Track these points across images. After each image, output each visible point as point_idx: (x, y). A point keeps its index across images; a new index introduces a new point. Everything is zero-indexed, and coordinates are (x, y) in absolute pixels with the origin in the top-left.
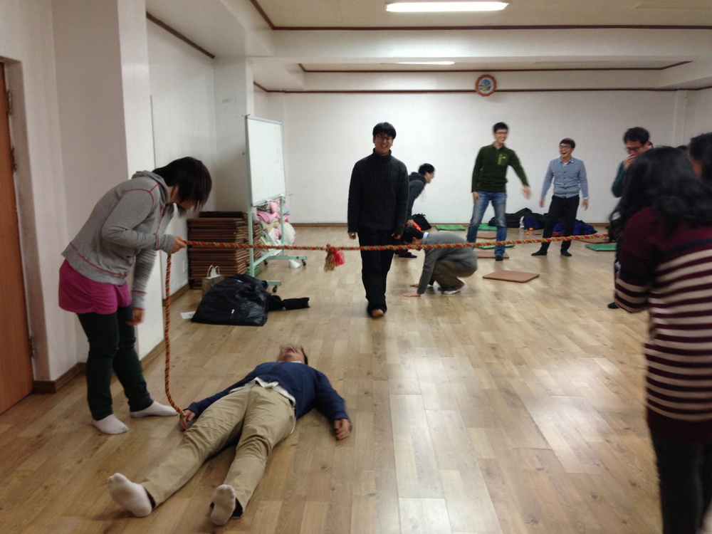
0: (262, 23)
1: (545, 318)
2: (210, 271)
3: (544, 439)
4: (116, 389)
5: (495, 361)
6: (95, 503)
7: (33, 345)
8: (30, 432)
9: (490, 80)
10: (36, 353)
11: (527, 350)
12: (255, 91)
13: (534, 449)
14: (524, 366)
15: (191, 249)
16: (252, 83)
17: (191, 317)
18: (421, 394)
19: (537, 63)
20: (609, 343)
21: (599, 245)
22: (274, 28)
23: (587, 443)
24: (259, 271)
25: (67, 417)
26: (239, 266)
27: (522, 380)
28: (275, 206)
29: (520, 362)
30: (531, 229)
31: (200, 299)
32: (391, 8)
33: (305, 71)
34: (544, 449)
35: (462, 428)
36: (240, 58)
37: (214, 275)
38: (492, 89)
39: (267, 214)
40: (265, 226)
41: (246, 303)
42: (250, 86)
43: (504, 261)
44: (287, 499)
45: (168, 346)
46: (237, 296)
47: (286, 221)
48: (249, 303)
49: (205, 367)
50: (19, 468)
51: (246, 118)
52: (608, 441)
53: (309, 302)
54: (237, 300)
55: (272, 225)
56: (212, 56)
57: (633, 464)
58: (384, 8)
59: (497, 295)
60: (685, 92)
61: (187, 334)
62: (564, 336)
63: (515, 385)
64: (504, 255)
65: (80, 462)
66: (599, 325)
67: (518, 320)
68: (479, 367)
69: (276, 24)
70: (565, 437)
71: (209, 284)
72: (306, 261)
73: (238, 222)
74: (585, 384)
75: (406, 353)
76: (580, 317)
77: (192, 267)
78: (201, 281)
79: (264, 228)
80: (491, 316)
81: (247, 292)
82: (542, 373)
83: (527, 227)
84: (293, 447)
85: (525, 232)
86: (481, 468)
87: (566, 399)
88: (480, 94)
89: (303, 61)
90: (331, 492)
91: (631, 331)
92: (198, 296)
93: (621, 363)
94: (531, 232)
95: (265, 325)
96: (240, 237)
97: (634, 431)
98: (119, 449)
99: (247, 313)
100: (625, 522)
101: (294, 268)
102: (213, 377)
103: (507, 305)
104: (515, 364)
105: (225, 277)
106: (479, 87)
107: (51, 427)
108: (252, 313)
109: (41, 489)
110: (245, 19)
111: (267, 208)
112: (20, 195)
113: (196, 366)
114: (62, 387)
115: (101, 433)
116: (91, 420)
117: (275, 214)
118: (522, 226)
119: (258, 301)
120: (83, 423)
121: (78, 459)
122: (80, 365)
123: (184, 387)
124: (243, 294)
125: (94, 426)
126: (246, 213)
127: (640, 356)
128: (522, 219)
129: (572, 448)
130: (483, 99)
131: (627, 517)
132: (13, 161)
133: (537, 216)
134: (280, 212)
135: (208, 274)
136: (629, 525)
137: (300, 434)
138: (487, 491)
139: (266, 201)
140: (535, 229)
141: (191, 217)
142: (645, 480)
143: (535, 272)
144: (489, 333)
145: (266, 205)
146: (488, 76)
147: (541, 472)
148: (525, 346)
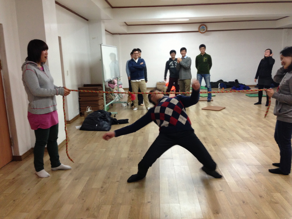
0: (109, 6)
1: (227, 126)
2: (88, 109)
4: (47, 158)
5: (205, 144)
6: (34, 206)
7: (12, 141)
8: (10, 177)
9: (205, 27)
10: (13, 144)
11: (218, 139)
12: (106, 34)
14: (217, 146)
15: (80, 100)
16: (105, 30)
17: (80, 128)
18: (173, 159)
19: (224, 19)
20: (253, 136)
21: (251, 94)
23: (242, 179)
24: (109, 108)
25: (26, 171)
26: (100, 106)
27: (216, 152)
28: (116, 81)
29: (215, 144)
30: (223, 88)
31: (83, 120)
33: (127, 25)
34: (223, 182)
36: (99, 20)
37: (89, 110)
38: (205, 30)
39: (113, 85)
41: (102, 122)
42: (103, 32)
43: (211, 102)
44: (113, 205)
46: (98, 119)
47: (121, 87)
48: (103, 122)
49: (84, 149)
50: (4, 192)
51: (101, 45)
52: (251, 178)
53: (129, 121)
54: (98, 120)
55: (115, 89)
56: (87, 20)
57: (261, 188)
59: (207, 116)
60: (287, 29)
61: (78, 135)
62: (234, 133)
64: (211, 100)
65: (29, 189)
66: (250, 128)
67: (216, 127)
69: (113, 6)
70: (232, 176)
71: (87, 114)
73: (100, 88)
74: (242, 153)
76: (242, 125)
77: (81, 107)
78: (84, 113)
79: (111, 90)
80: (204, 125)
81: (102, 117)
82: (224, 149)
83: (221, 88)
84: (117, 182)
85: (221, 90)
86: (196, 190)
87: (234, 160)
88: (201, 32)
89: (126, 21)
90: (132, 201)
91: (263, 130)
92: (82, 119)
93: (258, 144)
94: (223, 90)
96: (100, 94)
97: (262, 173)
99: (103, 126)
100: (256, 213)
101: (124, 107)
102: (87, 153)
103: (211, 120)
104: (213, 145)
105: (94, 111)
106: (200, 30)
107: (19, 175)
108: (105, 126)
109: (12, 201)
111: (112, 82)
112: (4, 79)
113: (80, 148)
114: (24, 158)
115: (39, 177)
116: (35, 172)
117: (116, 85)
118: (219, 87)
119: (107, 121)
120: (32, 173)
122: (32, 149)
123: (74, 157)
124: (101, 118)
125: (36, 174)
126: (102, 85)
127: (266, 141)
128: (219, 84)
129: (235, 181)
130: (202, 35)
131: (257, 211)
132: (1, 65)
133: (226, 83)
134: (118, 84)
135: (87, 110)
136: (258, 214)
137: (121, 176)
138: (198, 200)
139: (111, 80)
140: (225, 88)
141: (80, 87)
142: (266, 195)
143: (224, 106)
144: (203, 133)
145: (112, 81)
146: (204, 25)
147: (221, 192)
148: (218, 137)
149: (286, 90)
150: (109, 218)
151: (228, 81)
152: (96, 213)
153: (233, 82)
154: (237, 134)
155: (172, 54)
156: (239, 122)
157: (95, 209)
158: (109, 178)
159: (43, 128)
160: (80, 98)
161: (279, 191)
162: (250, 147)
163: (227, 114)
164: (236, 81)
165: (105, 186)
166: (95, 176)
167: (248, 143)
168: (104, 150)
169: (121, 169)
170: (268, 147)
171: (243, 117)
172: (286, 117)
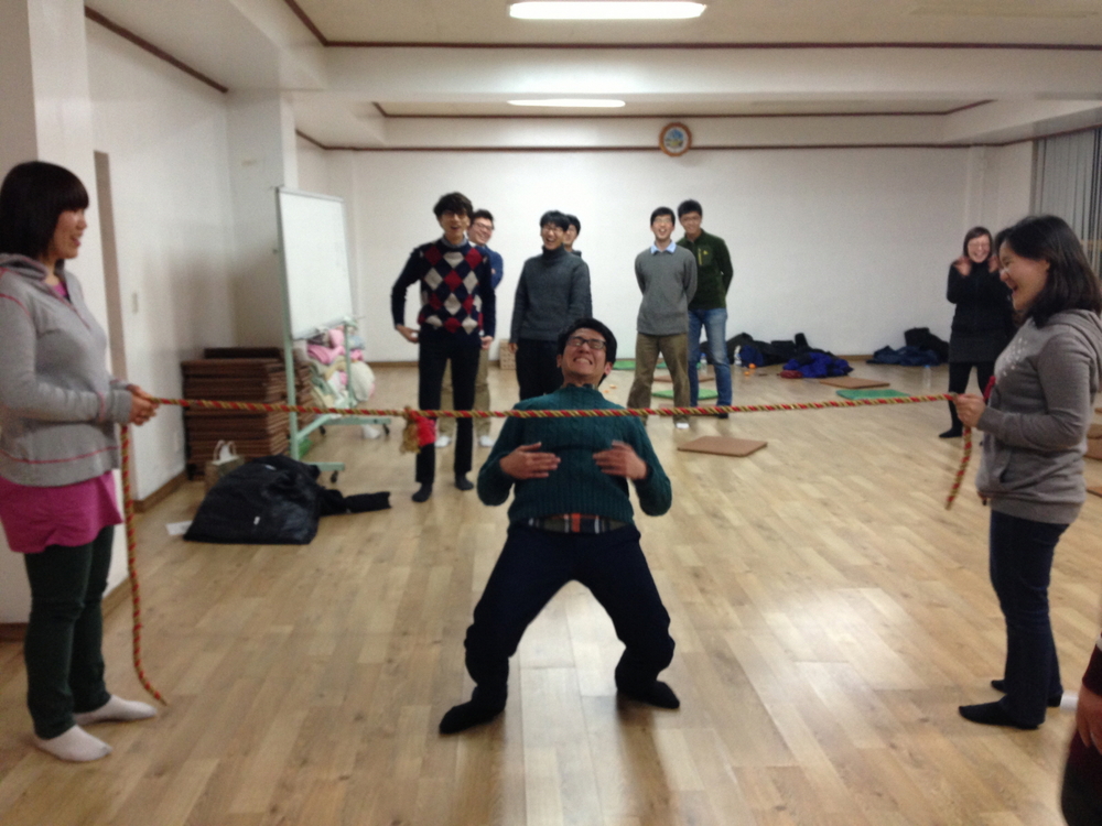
0: (313, 38)
1: (779, 518)
2: (220, 449)
5: (699, 599)
9: (682, 131)
11: (752, 578)
12: (300, 146)
13: (770, 768)
14: (747, 606)
15: (188, 413)
16: (294, 132)
17: (184, 532)
18: (574, 666)
19: (755, 104)
20: (883, 560)
21: (858, 391)
22: (326, 43)
23: (859, 751)
24: (309, 447)
26: (273, 439)
27: (745, 633)
28: (337, 336)
29: (740, 599)
30: (752, 366)
31: (201, 498)
32: (517, 11)
33: (386, 115)
34: (784, 768)
36: (268, 93)
37: (226, 456)
38: (685, 144)
39: (325, 349)
40: (321, 368)
41: (280, 505)
42: (289, 139)
45: (135, 588)
46: (265, 493)
47: (360, 359)
48: (286, 504)
51: (277, 191)
52: (893, 746)
53: (390, 498)
54: (264, 500)
55: (333, 368)
56: (223, 90)
57: (938, 789)
58: (506, 11)
59: (700, 479)
60: (983, 149)
61: (173, 563)
62: (811, 550)
63: (734, 644)
66: (866, 528)
67: (736, 523)
69: (330, 35)
70: (820, 741)
71: (217, 472)
72: (389, 426)
73: (269, 366)
74: (849, 638)
76: (835, 514)
77: (190, 443)
78: (203, 466)
79: (320, 372)
80: (691, 516)
81: (281, 486)
82: (776, 618)
83: (745, 363)
84: (342, 783)
85: (743, 371)
87: (818, 666)
88: (667, 153)
89: (380, 100)
91: (916, 538)
92: (196, 494)
93: (906, 596)
94: (752, 371)
95: (315, 542)
96: (274, 390)
97: (935, 724)
98: (24, 794)
99: (283, 522)
101: (370, 438)
103: (717, 496)
104: (733, 605)
105: (246, 459)
106: (665, 143)
108: (292, 521)
110: (275, 29)
111: (324, 340)
113: (182, 625)
117: (339, 349)
118: (738, 362)
119: (302, 501)
124: (274, 489)
126: (283, 350)
127: (935, 583)
128: (738, 349)
129: (833, 762)
130: (672, 162)
133: (761, 344)
134: (346, 346)
135: (215, 455)
137: (358, 754)
139: (317, 331)
140: (758, 365)
141: (189, 358)
143: (758, 438)
144: (690, 548)
145: (324, 334)
146: (679, 125)
147: (782, 813)
148: (748, 569)
149: (1025, 394)
151: (768, 340)
153: (788, 343)
154: (821, 553)
156: (825, 504)
158: (305, 762)
161: (1011, 803)
162: (875, 610)
163: (774, 471)
164: (800, 338)
165: (286, 806)
166: (246, 754)
168: (288, 629)
169: (359, 718)
170: (943, 609)
171: (835, 482)
172: (1029, 498)
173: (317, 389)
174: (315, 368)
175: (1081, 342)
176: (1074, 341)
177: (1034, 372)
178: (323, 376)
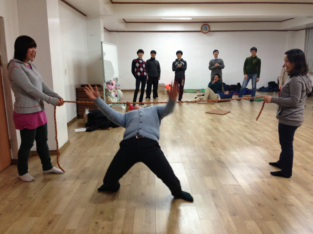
0: (109, 1)
1: (234, 130)
3: (236, 180)
5: (213, 148)
6: (43, 211)
7: (11, 143)
10: (12, 147)
11: (227, 143)
12: (104, 31)
13: (232, 185)
14: (226, 150)
18: (182, 163)
19: (228, 19)
20: (261, 140)
22: (112, 3)
23: (255, 182)
27: (225, 156)
28: (114, 82)
29: (224, 148)
33: (126, 22)
34: (236, 185)
35: (201, 177)
36: (98, 16)
37: (87, 112)
38: (208, 30)
39: (111, 85)
42: (102, 29)
44: (127, 208)
47: (119, 89)
49: (87, 152)
50: (8, 197)
51: (102, 43)
52: (263, 181)
55: (113, 90)
56: (85, 15)
57: (275, 191)
59: (212, 120)
60: (292, 31)
61: (78, 138)
62: (242, 137)
63: (223, 158)
65: (35, 194)
66: (257, 132)
67: (222, 131)
68: (206, 151)
69: (114, 1)
70: (245, 180)
71: (86, 116)
74: (252, 158)
75: (175, 145)
76: (248, 129)
77: (78, 109)
78: (83, 115)
79: (109, 92)
80: (210, 129)
82: (234, 153)
84: (128, 186)
86: (210, 194)
87: (245, 164)
88: (203, 32)
89: (124, 18)
91: (270, 134)
93: (267, 148)
100: (273, 215)
101: (123, 109)
102: (91, 157)
103: (217, 124)
104: (222, 150)
106: (203, 30)
109: (19, 206)
111: (111, 83)
112: (4, 77)
113: (83, 152)
117: (114, 86)
121: (34, 193)
127: (275, 145)
129: (248, 184)
130: (204, 35)
131: (273, 213)
132: (1, 62)
134: (116, 85)
135: (85, 112)
136: (275, 216)
137: (131, 180)
138: (213, 203)
141: (78, 87)
142: (280, 198)
143: (228, 110)
144: (210, 137)
146: (206, 25)
147: (236, 195)
148: (226, 141)
150: (125, 221)
151: (230, 84)
152: (111, 216)
153: (235, 85)
154: (245, 138)
155: (178, 55)
156: (246, 126)
157: (109, 212)
159: (29, 128)
160: (78, 99)
161: (293, 194)
162: (259, 151)
163: (232, 118)
164: (239, 84)
167: (257, 147)
170: (277, 151)
171: (248, 121)
172: (286, 119)
173: (109, 96)
174: (108, 91)
175: (300, 79)
176: (298, 79)
177: (288, 87)
178: (110, 93)
